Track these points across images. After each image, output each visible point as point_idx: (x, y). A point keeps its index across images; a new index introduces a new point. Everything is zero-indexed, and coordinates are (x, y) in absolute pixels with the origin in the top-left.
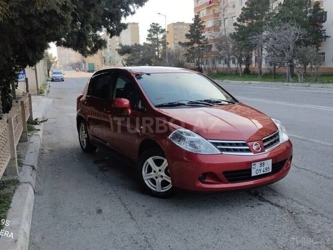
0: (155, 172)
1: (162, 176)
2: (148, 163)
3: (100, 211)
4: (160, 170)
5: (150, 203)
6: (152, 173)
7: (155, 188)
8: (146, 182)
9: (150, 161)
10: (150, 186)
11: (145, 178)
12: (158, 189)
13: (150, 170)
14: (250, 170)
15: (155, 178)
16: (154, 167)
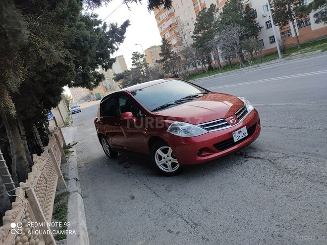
0: (164, 158)
1: (170, 160)
2: (157, 153)
3: (133, 198)
4: (168, 156)
5: (167, 181)
6: (163, 159)
8: (160, 167)
9: (159, 152)
10: (164, 170)
11: (158, 165)
12: (170, 170)
13: (160, 158)
14: (232, 138)
15: (165, 163)
16: (163, 155)
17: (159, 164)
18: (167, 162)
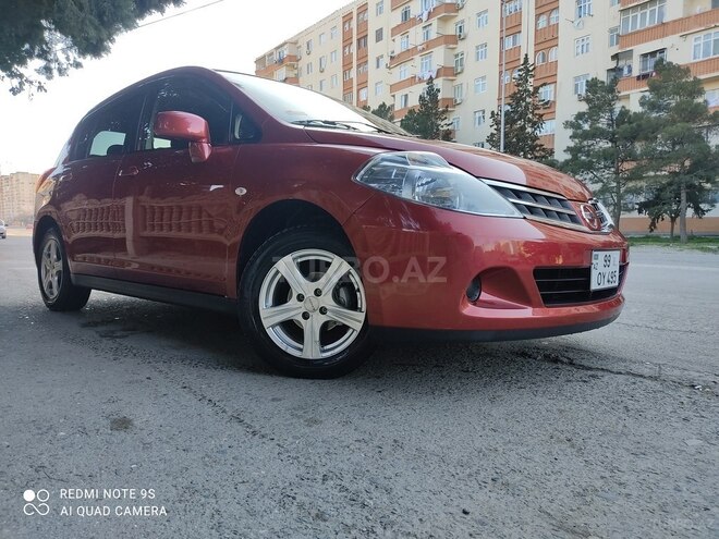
0: (300, 298)
1: (323, 311)
2: (278, 272)
3: (123, 424)
4: (318, 293)
6: (293, 302)
7: (301, 350)
8: (270, 332)
9: (286, 266)
10: (283, 347)
11: (265, 324)
12: (311, 350)
13: (283, 293)
15: (300, 318)
16: (299, 283)
17: (270, 316)
18: (306, 316)
